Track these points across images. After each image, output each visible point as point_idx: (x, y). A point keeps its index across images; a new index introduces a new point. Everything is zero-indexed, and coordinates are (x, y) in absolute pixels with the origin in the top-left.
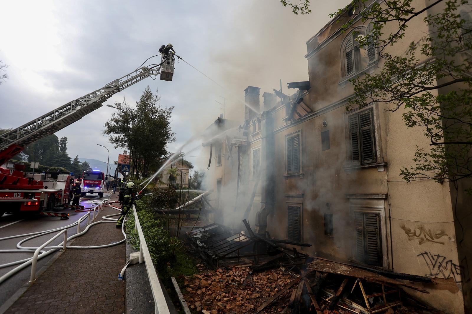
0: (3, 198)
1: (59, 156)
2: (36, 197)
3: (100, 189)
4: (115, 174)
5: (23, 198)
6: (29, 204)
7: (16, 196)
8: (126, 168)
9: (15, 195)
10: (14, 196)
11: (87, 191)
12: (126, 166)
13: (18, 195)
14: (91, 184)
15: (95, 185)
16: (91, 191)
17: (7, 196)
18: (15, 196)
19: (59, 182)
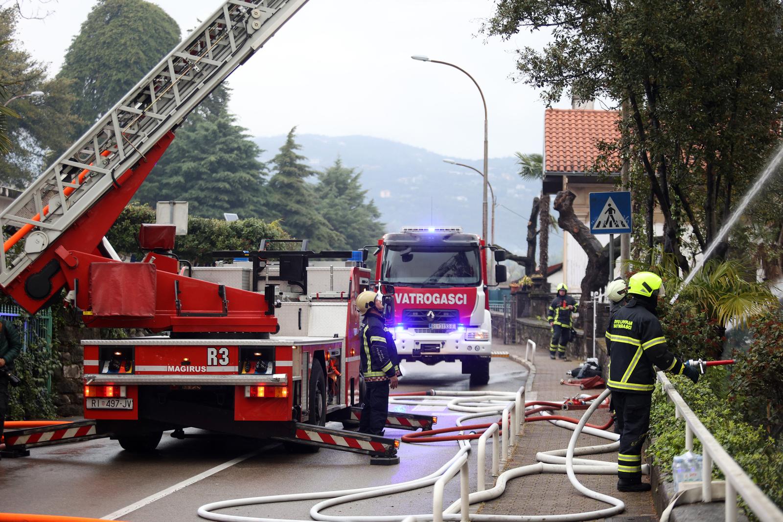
0: (177, 369)
1: (195, 144)
2: (279, 363)
3: (470, 338)
4: (531, 242)
5: (236, 369)
6: (261, 392)
7: (215, 363)
8: (610, 210)
9: (210, 356)
10: (210, 363)
11: (409, 350)
12: (610, 201)
13: (219, 356)
14: (423, 309)
15: (446, 315)
16: (425, 347)
17: (186, 359)
18: (212, 359)
19: (317, 298)
